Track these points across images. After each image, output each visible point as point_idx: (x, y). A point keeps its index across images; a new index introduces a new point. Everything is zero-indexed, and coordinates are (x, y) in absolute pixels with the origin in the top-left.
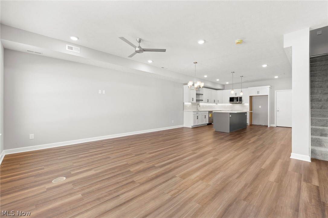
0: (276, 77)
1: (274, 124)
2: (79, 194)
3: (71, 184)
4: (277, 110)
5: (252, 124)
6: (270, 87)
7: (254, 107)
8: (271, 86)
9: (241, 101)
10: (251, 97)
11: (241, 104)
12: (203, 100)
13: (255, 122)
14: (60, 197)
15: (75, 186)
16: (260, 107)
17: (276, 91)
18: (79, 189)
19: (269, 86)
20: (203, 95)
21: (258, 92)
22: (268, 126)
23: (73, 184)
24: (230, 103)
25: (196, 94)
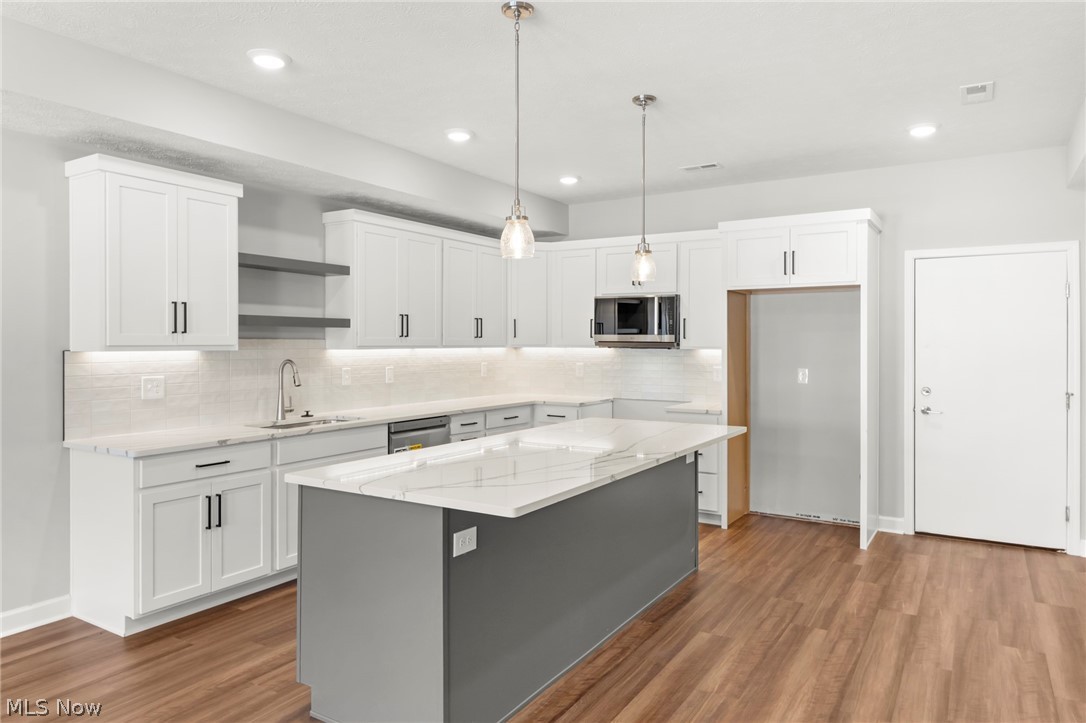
0: (922, 131)
1: (902, 516)
4: (918, 411)
5: (753, 508)
6: (870, 223)
7: (764, 380)
8: (881, 217)
9: (674, 329)
10: (740, 301)
11: (673, 351)
12: (344, 323)
13: (769, 500)
16: (803, 376)
17: (909, 255)
19: (866, 213)
20: (344, 270)
21: (789, 262)
22: (856, 530)
24: (600, 344)
25: (241, 265)
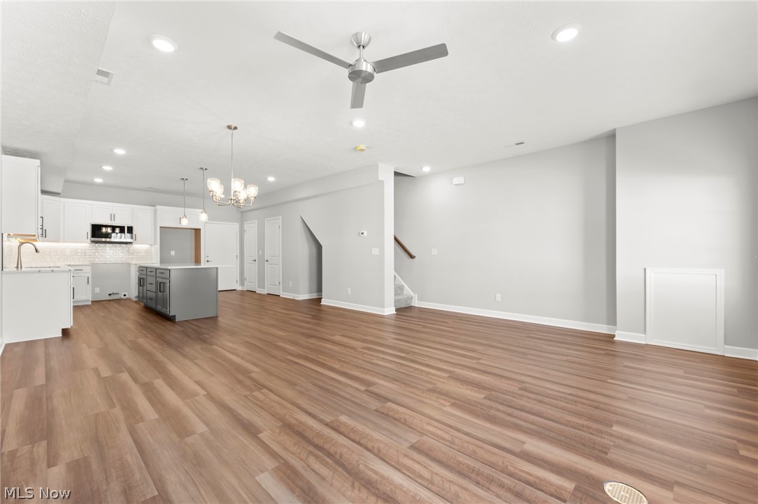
2: (614, 431)
3: (610, 456)
9: (132, 238)
14: (650, 449)
15: (606, 448)
16: (173, 253)
18: (606, 437)
23: (606, 453)
24: (92, 242)
